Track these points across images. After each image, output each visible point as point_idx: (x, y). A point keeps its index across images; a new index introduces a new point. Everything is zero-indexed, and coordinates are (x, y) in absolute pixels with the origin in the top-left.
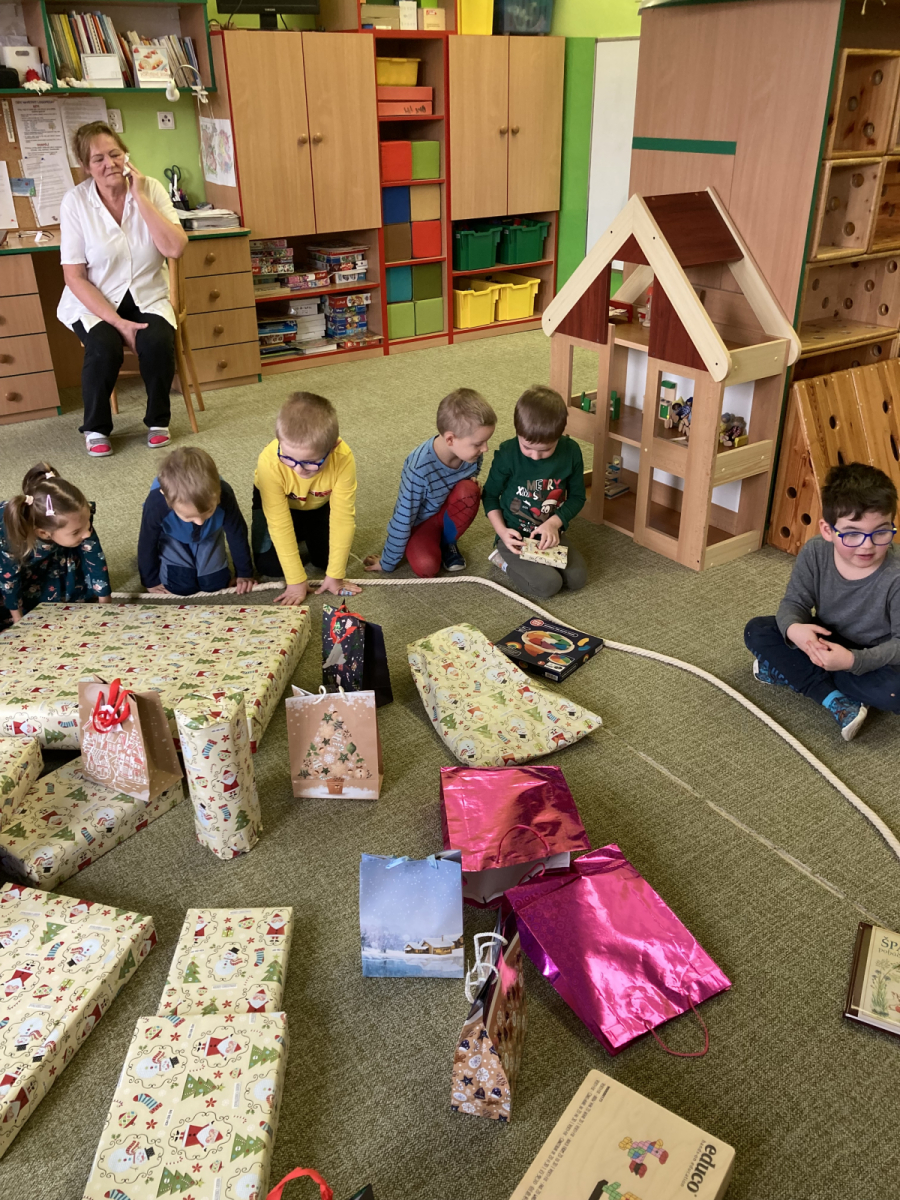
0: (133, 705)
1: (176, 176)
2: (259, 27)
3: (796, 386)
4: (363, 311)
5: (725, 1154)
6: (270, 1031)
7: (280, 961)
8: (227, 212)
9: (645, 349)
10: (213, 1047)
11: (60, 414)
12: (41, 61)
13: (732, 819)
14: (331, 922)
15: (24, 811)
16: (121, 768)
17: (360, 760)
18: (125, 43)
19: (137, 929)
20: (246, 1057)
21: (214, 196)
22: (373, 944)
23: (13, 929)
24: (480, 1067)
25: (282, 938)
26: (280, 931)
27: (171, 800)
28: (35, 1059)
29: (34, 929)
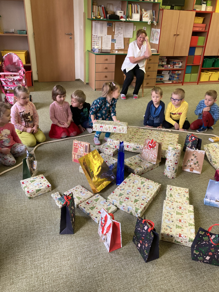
0: (158, 145)
4: (178, 75)
7: (188, 197)
8: (154, 49)
12: (124, 15)
19: (159, 186)
20: (187, 211)
21: (152, 46)
22: (208, 198)
23: (135, 181)
28: (146, 202)
29: (139, 181)
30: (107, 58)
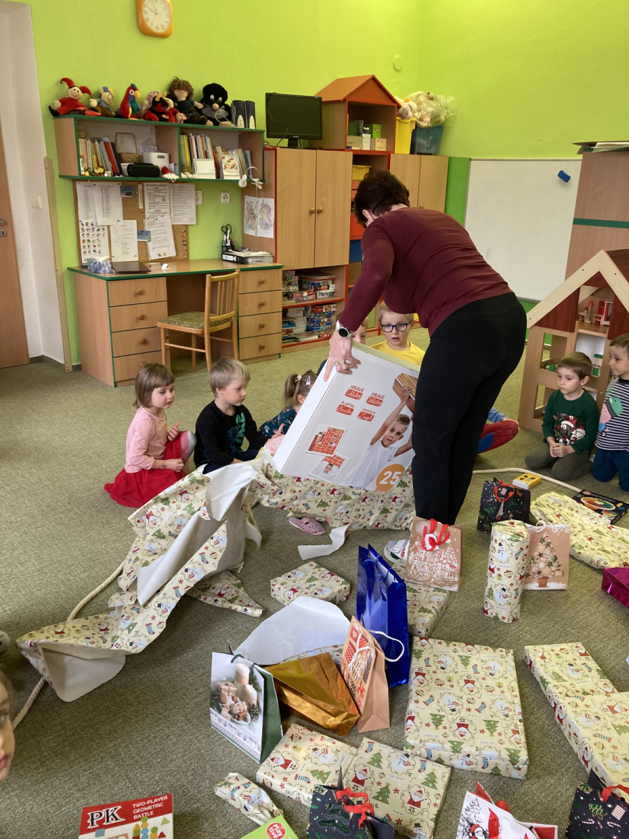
1: (229, 231)
4: (330, 315)
7: (600, 669)
8: (264, 253)
9: (605, 337)
10: (612, 710)
16: (438, 572)
17: (559, 566)
18: (216, 153)
19: (511, 656)
21: (252, 243)
25: (589, 658)
26: (586, 654)
28: (520, 721)
29: (453, 658)
30: (143, 289)
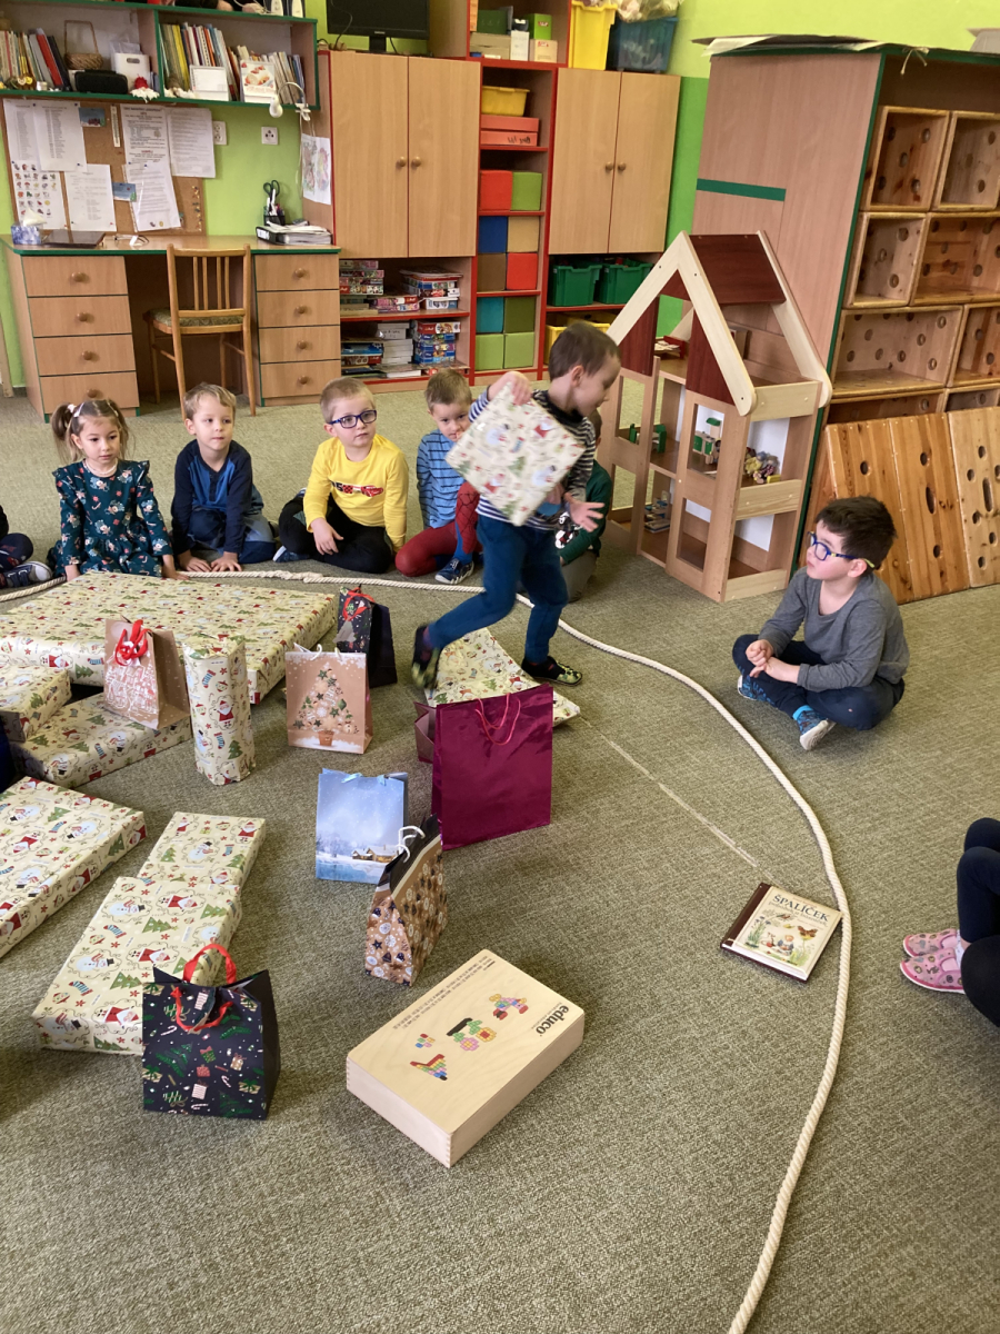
0: (150, 640)
1: (274, 191)
2: (367, 49)
3: (828, 428)
4: (453, 339)
5: (575, 1013)
6: (225, 895)
7: (245, 855)
8: (321, 229)
9: (683, 381)
10: (175, 902)
11: (137, 415)
12: (151, 69)
13: (677, 799)
14: (298, 838)
15: (49, 727)
16: (136, 698)
17: (349, 716)
18: (234, 57)
20: (200, 911)
21: (311, 213)
22: (326, 849)
23: (27, 808)
24: (389, 934)
25: (250, 839)
26: (251, 834)
27: (178, 735)
28: (31, 895)
29: (44, 809)
30: (86, 272)
